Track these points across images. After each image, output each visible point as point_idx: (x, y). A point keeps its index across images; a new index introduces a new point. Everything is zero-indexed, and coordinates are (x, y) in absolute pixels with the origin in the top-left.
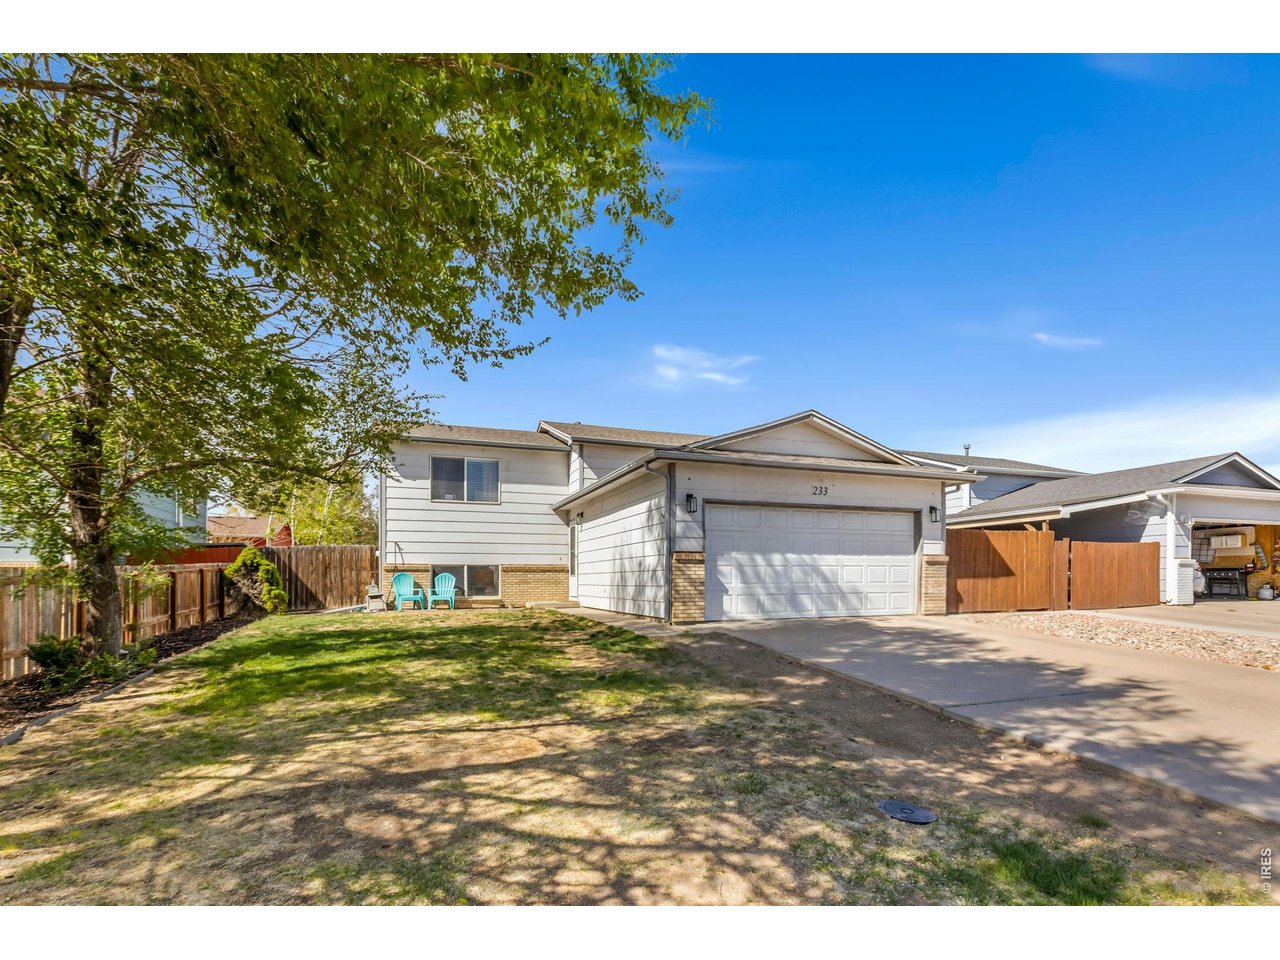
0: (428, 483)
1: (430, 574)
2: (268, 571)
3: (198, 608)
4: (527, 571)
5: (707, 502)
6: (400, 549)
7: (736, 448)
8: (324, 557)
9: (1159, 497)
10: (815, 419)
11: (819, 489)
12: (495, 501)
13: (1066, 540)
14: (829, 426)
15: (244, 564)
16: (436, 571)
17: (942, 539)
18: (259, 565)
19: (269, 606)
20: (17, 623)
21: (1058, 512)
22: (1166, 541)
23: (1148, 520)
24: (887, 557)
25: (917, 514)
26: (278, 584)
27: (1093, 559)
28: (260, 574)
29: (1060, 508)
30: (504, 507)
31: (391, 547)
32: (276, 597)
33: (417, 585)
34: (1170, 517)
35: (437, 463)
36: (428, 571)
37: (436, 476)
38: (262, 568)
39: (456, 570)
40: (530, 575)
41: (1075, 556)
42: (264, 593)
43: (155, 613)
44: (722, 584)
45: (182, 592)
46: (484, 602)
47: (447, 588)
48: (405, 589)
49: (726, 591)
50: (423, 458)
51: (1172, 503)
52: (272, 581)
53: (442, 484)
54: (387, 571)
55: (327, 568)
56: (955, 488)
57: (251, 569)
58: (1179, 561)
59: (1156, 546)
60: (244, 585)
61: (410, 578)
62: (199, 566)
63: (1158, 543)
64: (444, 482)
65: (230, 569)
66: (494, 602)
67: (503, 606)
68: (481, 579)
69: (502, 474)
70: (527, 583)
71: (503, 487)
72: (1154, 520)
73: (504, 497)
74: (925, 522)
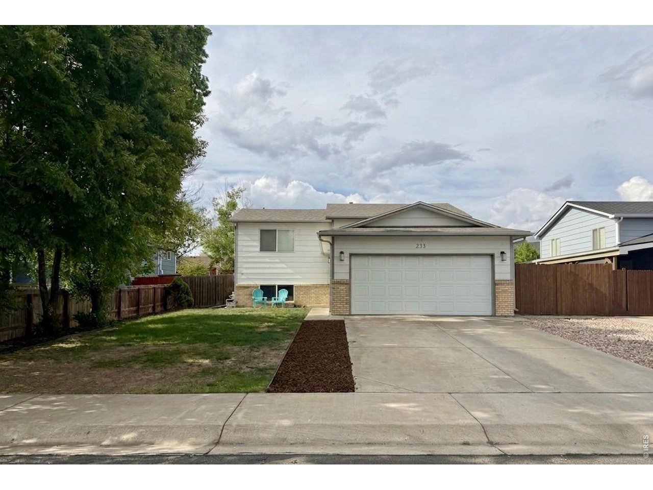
0: (258, 243)
3: (152, 305)
5: (351, 255)
7: (372, 225)
11: (420, 245)
12: (292, 251)
13: (624, 269)
17: (511, 270)
19: (185, 304)
21: (618, 251)
25: (492, 256)
28: (181, 290)
29: (618, 248)
30: (297, 254)
31: (240, 275)
32: (188, 300)
35: (262, 232)
37: (262, 240)
39: (273, 287)
42: (183, 298)
43: (130, 306)
45: (144, 298)
50: (256, 230)
54: (238, 288)
56: (523, 239)
60: (174, 295)
62: (152, 286)
66: (291, 304)
69: (296, 237)
70: (308, 294)
71: (296, 243)
73: (297, 248)
74: (497, 261)
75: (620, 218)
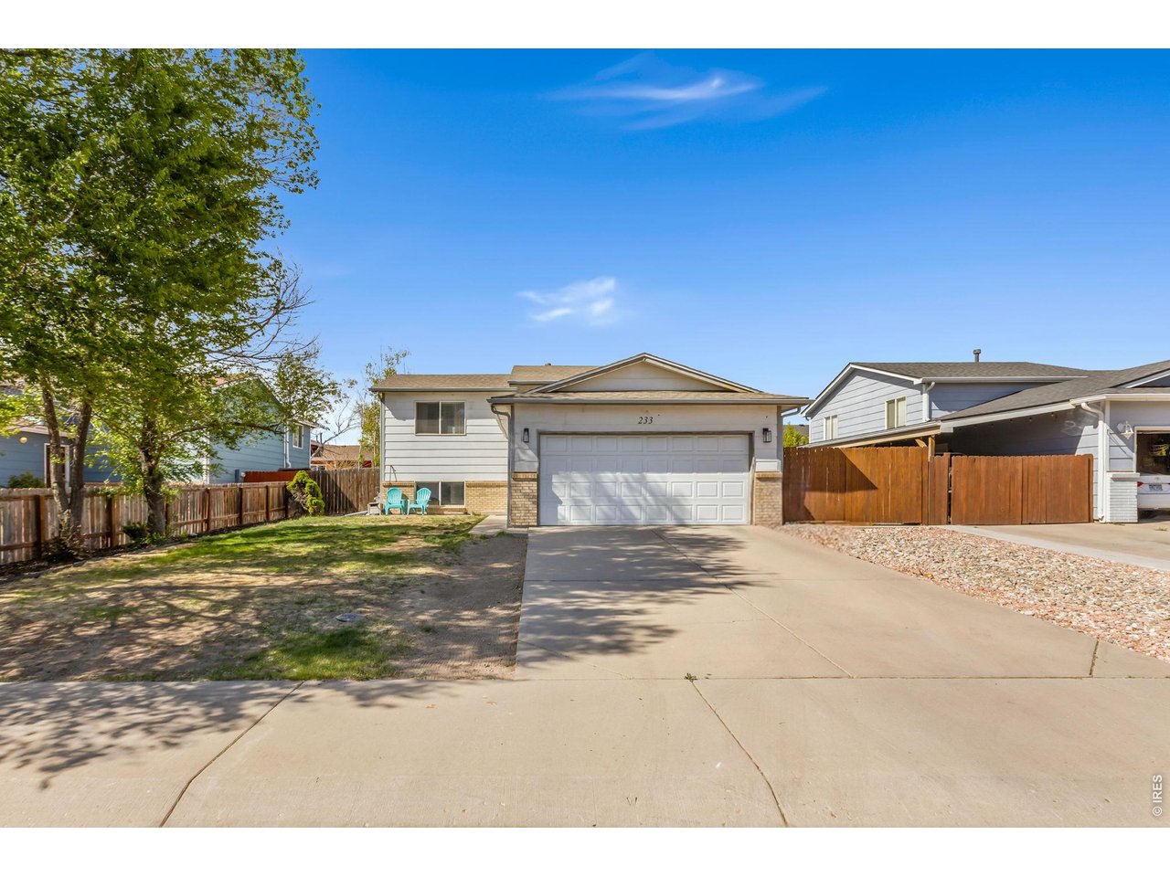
0: (413, 422)
1: (414, 489)
2: (311, 486)
3: (265, 511)
4: (485, 486)
5: (540, 433)
6: (394, 471)
7: (573, 389)
8: (357, 477)
9: (1084, 405)
10: (647, 360)
11: (644, 419)
12: (461, 432)
13: (947, 455)
14: (661, 365)
15: (297, 482)
16: (419, 486)
17: (778, 458)
18: (306, 483)
19: (310, 510)
20: (127, 515)
21: (938, 427)
22: (1097, 453)
23: (1082, 431)
24: (718, 474)
25: (751, 435)
26: (317, 496)
27: (983, 475)
28: (307, 489)
29: (939, 423)
30: (470, 437)
31: (388, 469)
32: (316, 504)
33: (404, 497)
34: (1103, 427)
35: (419, 406)
36: (412, 486)
37: (419, 417)
38: (307, 485)
39: (432, 486)
40: (487, 490)
41: (956, 472)
42: (309, 501)
43: (227, 512)
44: (557, 497)
45: (251, 500)
46: (452, 510)
47: (425, 496)
48: (395, 500)
49: (561, 502)
50: (410, 404)
51: (1104, 411)
52: (314, 493)
53: (425, 422)
54: (385, 486)
55: (359, 483)
56: (796, 410)
57: (301, 485)
58: (1111, 475)
59: (1089, 460)
60: (298, 497)
61: (401, 491)
62: (265, 484)
63: (1091, 455)
64: (426, 421)
65: (290, 484)
66: (460, 510)
67: (466, 513)
68: (451, 492)
69: (467, 412)
70: (486, 496)
71: (468, 422)
72: (1088, 429)
73: (469, 429)
74: (758, 442)
75: (929, 384)
